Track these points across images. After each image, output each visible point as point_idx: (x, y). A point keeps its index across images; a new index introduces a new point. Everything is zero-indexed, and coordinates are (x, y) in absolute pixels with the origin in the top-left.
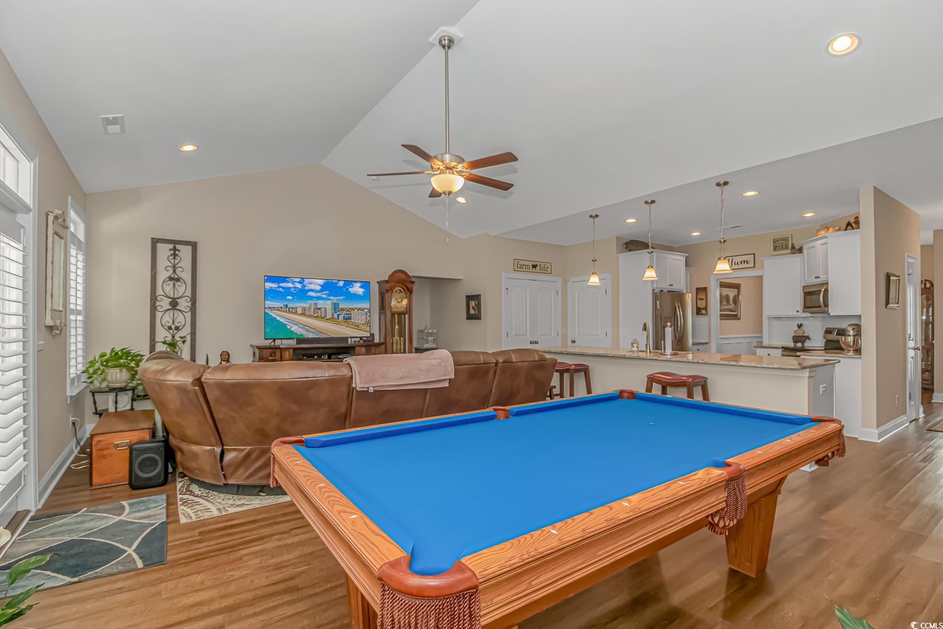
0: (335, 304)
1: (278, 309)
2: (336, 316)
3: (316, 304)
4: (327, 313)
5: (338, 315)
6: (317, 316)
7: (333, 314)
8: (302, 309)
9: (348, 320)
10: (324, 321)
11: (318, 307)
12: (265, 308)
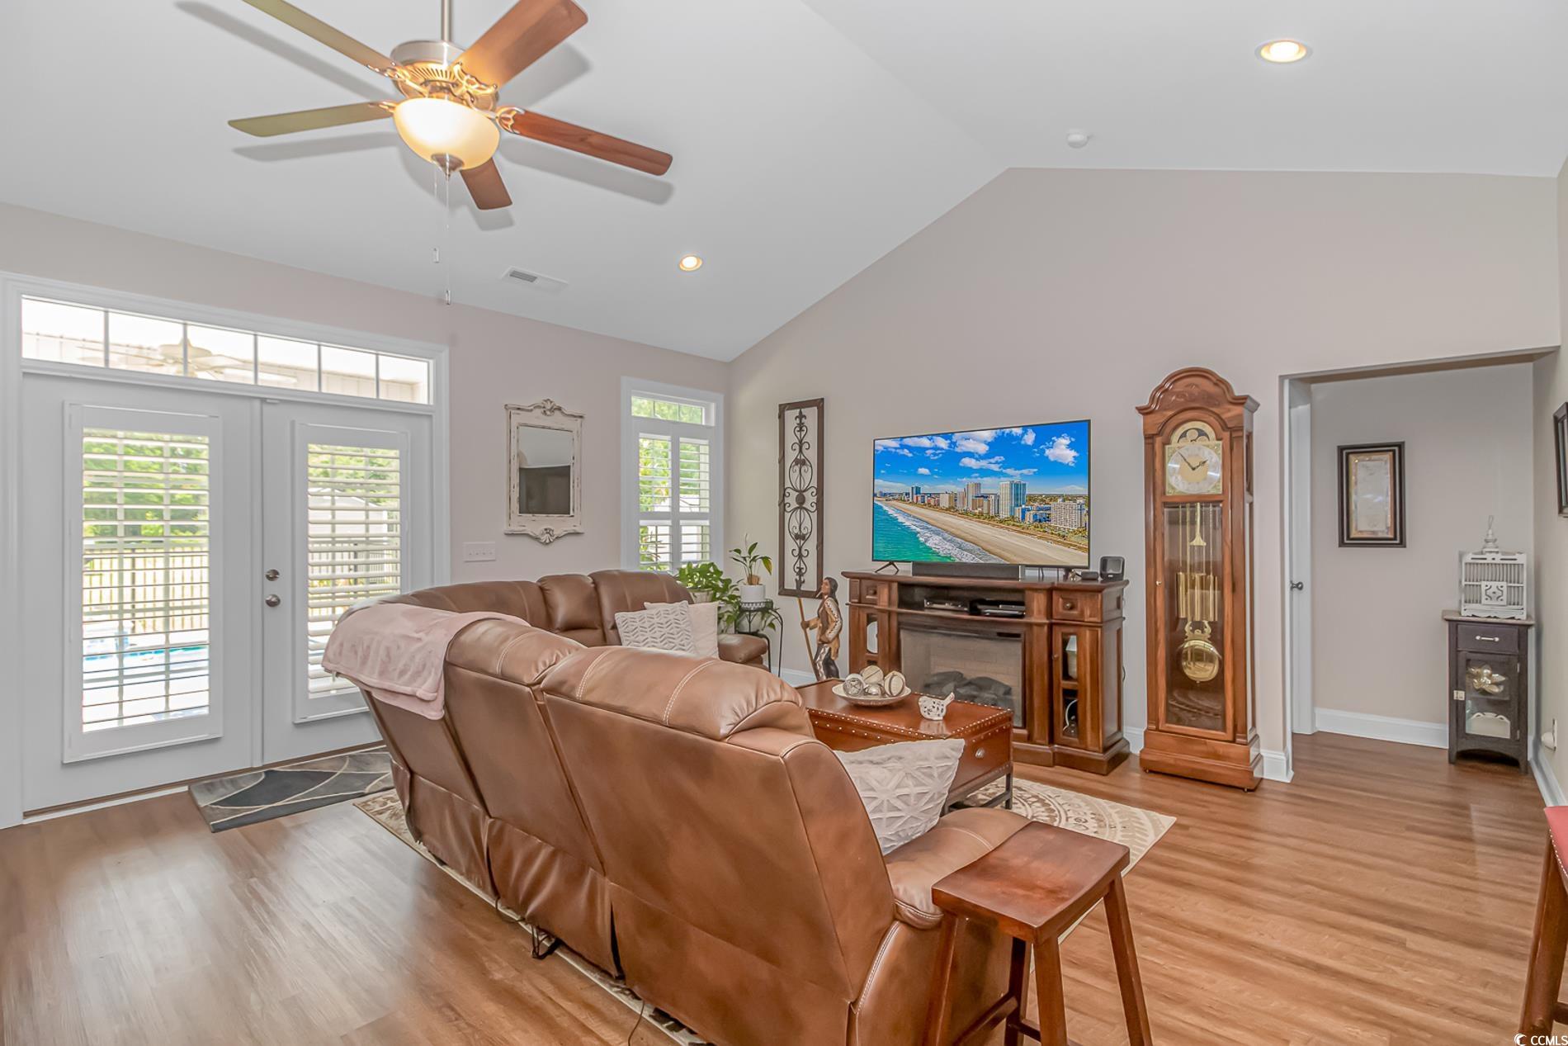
0: (1017, 485)
1: (902, 497)
2: (1018, 513)
3: (978, 486)
4: (1001, 507)
5: (1023, 512)
6: (981, 514)
7: (1012, 510)
8: (950, 497)
9: (1044, 524)
10: (994, 526)
11: (983, 491)
12: (875, 495)
